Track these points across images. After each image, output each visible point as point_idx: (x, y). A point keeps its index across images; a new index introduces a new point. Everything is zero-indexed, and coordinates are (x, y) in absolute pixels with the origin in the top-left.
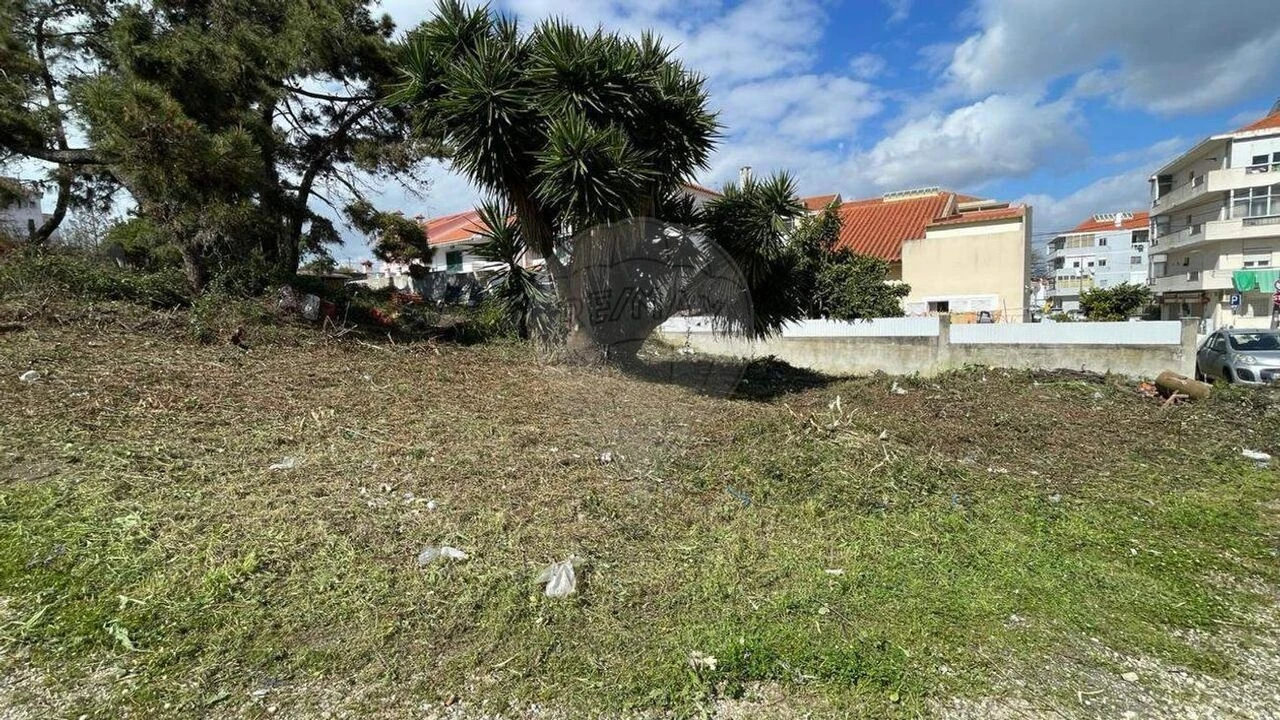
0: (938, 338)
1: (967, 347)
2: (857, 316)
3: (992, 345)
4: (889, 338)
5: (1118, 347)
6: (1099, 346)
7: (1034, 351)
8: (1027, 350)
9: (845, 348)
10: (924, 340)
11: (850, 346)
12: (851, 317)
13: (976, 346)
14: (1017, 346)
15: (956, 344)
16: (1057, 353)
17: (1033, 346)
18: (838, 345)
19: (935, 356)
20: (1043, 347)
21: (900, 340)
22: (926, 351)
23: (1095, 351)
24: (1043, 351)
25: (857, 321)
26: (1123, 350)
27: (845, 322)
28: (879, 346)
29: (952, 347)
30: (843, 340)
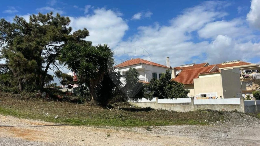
0: (191, 103)
1: (197, 105)
3: (202, 105)
4: (181, 103)
5: (228, 105)
6: (224, 105)
7: (211, 106)
8: (210, 106)
9: (172, 106)
10: (188, 104)
11: (172, 105)
13: (199, 105)
14: (208, 105)
15: (195, 105)
16: (216, 106)
17: (211, 105)
18: (170, 105)
19: (191, 108)
20: (213, 105)
21: (183, 104)
22: (189, 107)
23: (224, 106)
24: (213, 106)
25: (174, 99)
26: (229, 105)
27: (171, 99)
28: (179, 106)
29: (194, 105)
30: (171, 104)
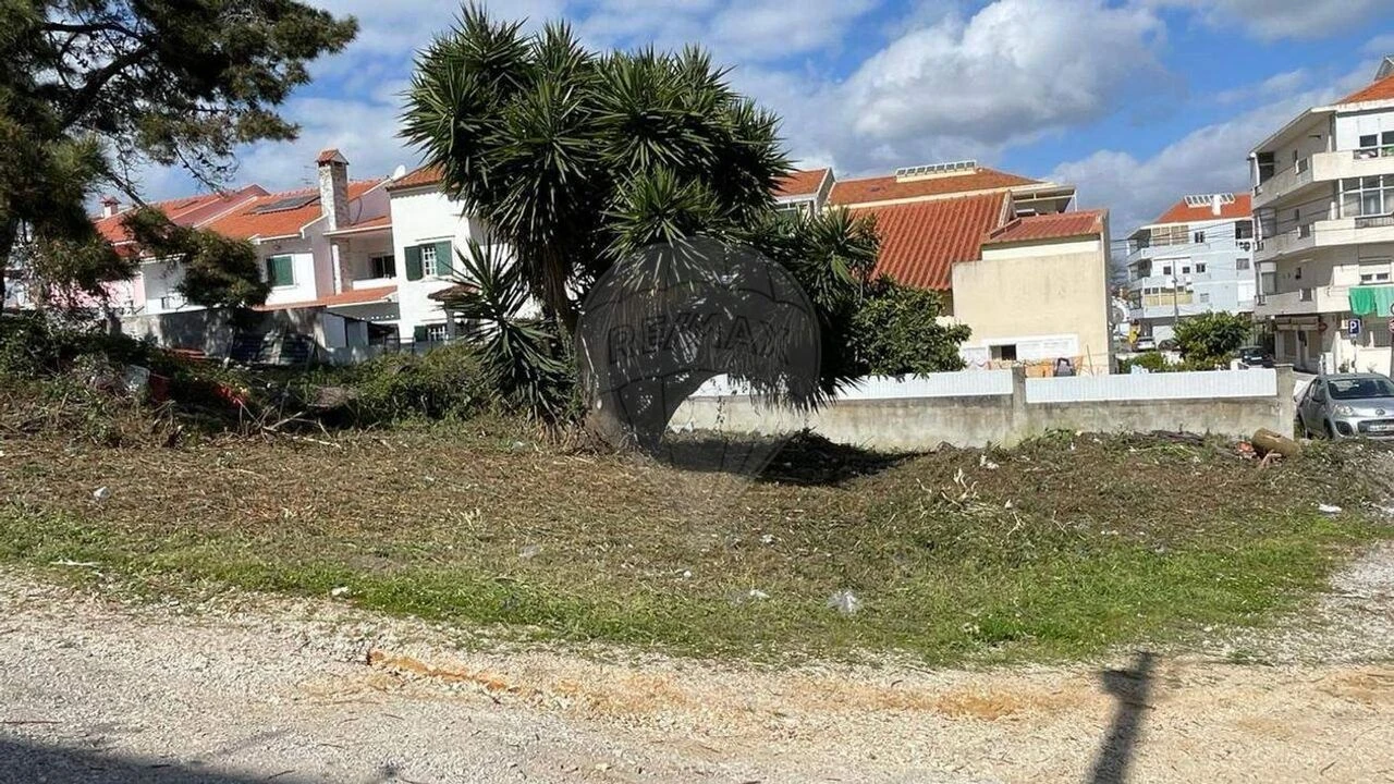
0: (1012, 395)
1: (1048, 408)
2: (909, 370)
3: (1077, 403)
4: (951, 399)
5: (1216, 401)
6: (1196, 401)
7: (1125, 409)
8: (1118, 409)
9: (895, 414)
10: (993, 400)
11: (900, 412)
12: (899, 373)
13: (1057, 405)
14: (1106, 403)
15: (1033, 405)
16: (1151, 411)
17: (1124, 403)
18: (885, 411)
19: (1009, 420)
20: (1136, 403)
21: (965, 401)
22: (999, 415)
23: (1188, 408)
24: (1136, 409)
25: (908, 376)
26: (1221, 404)
27: (892, 379)
28: (938, 411)
29: (1030, 408)
30: (892, 403)
